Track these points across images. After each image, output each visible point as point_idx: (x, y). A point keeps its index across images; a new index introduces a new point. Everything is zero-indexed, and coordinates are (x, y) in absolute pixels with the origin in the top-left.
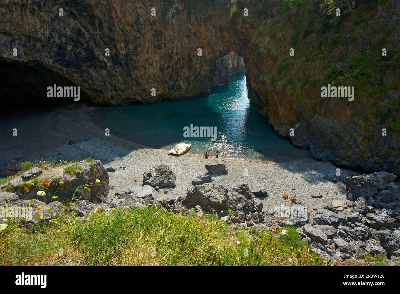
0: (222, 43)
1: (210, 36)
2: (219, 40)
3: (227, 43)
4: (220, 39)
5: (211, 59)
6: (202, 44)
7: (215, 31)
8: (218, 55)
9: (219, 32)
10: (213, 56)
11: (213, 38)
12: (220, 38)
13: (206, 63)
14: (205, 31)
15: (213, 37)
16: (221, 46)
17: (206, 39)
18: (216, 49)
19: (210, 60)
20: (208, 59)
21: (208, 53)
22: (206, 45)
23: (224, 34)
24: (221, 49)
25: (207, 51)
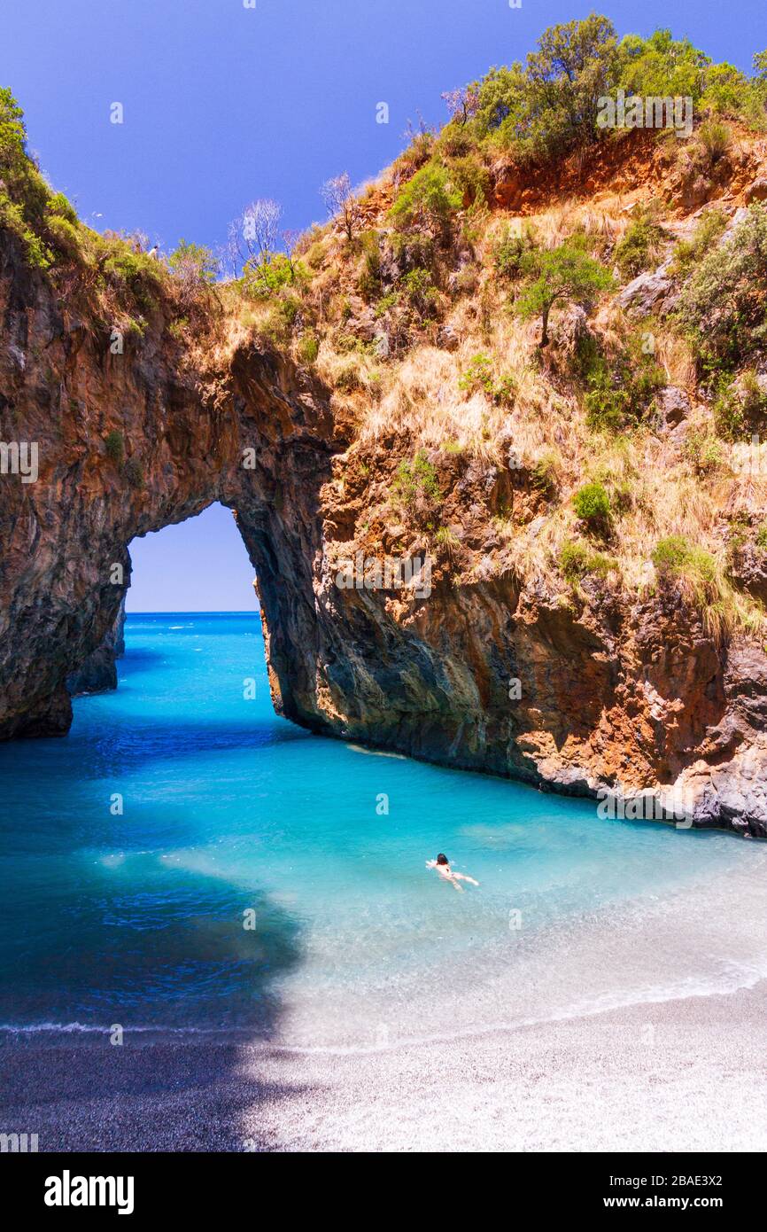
0: (178, 458)
1: (122, 419)
2: (164, 444)
3: (204, 459)
4: (169, 441)
5: (116, 529)
6: (82, 449)
7: (148, 399)
8: (153, 514)
9: (165, 405)
10: (131, 514)
11: (135, 432)
12: (168, 436)
13: (86, 546)
14: (98, 396)
15: (135, 425)
16: (169, 472)
17: (99, 431)
18: (149, 480)
19: (111, 536)
20: (100, 525)
21: (106, 496)
22: (96, 458)
23: (191, 418)
24: (170, 485)
25: (100, 487)
